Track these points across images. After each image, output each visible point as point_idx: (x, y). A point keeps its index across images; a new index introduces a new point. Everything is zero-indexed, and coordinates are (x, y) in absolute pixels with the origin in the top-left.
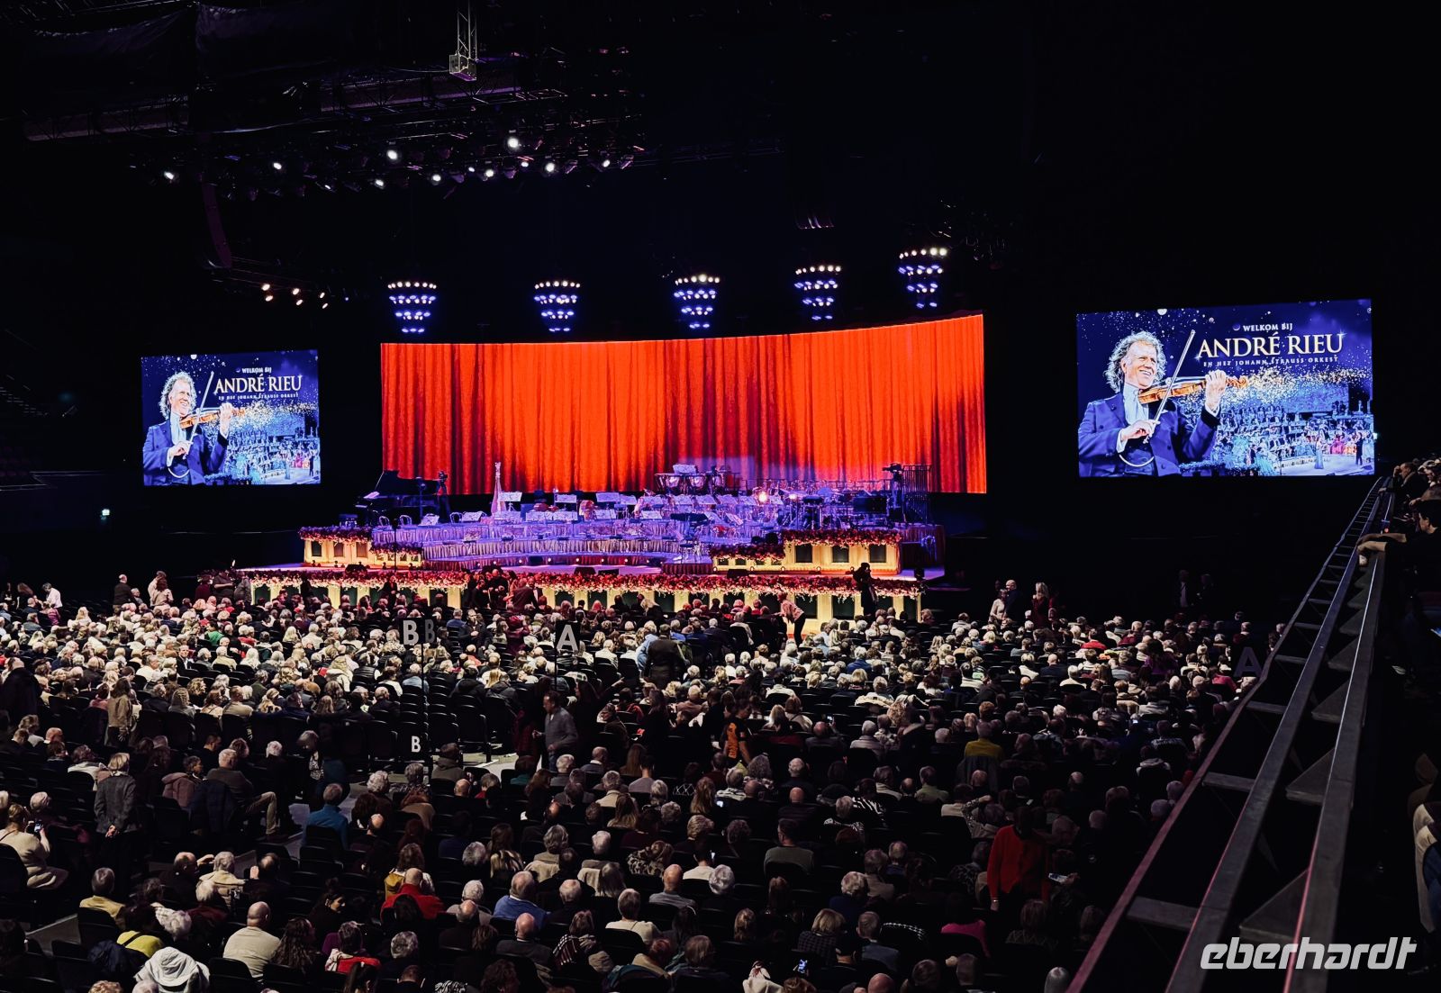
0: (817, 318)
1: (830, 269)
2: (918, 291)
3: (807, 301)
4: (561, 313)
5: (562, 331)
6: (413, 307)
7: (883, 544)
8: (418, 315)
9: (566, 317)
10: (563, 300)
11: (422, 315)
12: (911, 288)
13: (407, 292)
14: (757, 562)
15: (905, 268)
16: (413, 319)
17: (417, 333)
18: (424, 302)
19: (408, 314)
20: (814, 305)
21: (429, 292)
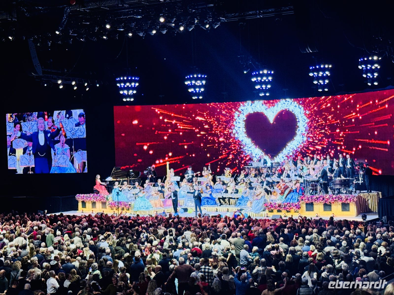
0: (320, 90)
1: (326, 66)
2: (368, 77)
3: (315, 82)
4: (197, 90)
5: (198, 98)
6: (128, 89)
7: (348, 202)
8: (131, 92)
9: (200, 92)
10: (198, 83)
11: (133, 93)
12: (365, 76)
13: (125, 82)
14: (287, 211)
15: (361, 66)
16: (128, 95)
17: (130, 101)
18: (133, 86)
19: (126, 92)
20: (319, 84)
21: (135, 81)
